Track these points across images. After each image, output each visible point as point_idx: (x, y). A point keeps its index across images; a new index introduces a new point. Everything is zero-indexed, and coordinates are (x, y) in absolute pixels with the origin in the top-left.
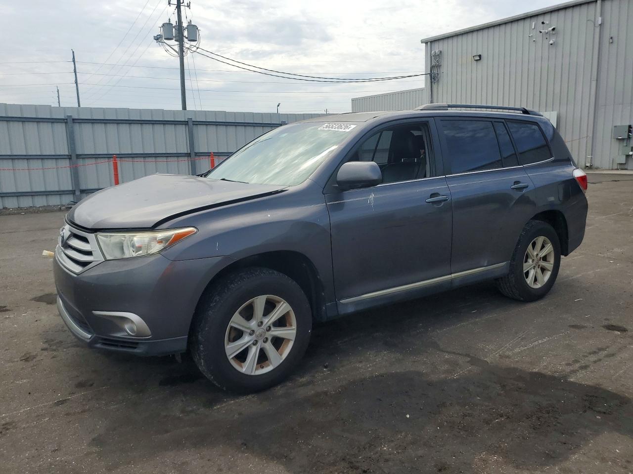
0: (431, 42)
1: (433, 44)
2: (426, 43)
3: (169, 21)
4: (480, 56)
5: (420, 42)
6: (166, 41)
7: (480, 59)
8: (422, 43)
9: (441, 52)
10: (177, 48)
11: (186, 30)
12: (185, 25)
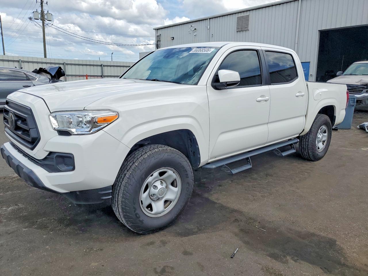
0: (157, 30)
1: (158, 30)
2: (155, 30)
3: (37, 10)
4: (173, 38)
5: (153, 29)
6: (35, 20)
7: (173, 39)
8: (154, 30)
9: (160, 34)
10: (41, 24)
11: (46, 15)
12: (46, 12)
